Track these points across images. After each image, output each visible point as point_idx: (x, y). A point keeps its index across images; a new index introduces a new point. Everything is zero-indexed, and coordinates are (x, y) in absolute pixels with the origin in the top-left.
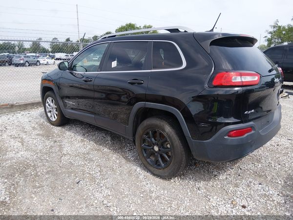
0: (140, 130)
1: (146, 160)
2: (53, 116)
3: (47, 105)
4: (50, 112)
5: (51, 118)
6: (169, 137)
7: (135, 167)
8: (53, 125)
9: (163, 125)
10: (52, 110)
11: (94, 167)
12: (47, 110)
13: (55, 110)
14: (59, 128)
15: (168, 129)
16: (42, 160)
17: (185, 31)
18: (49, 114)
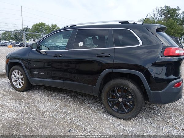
0: (107, 88)
1: (112, 109)
2: (18, 84)
3: (13, 76)
4: (16, 81)
5: (16, 86)
6: (133, 91)
7: (102, 115)
8: (19, 91)
9: (128, 83)
10: (17, 80)
11: (73, 118)
12: (13, 80)
13: (20, 80)
14: (25, 93)
15: (132, 86)
16: (28, 118)
17: (134, 23)
18: (14, 83)
